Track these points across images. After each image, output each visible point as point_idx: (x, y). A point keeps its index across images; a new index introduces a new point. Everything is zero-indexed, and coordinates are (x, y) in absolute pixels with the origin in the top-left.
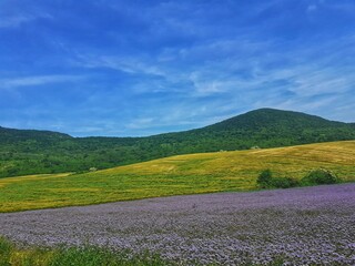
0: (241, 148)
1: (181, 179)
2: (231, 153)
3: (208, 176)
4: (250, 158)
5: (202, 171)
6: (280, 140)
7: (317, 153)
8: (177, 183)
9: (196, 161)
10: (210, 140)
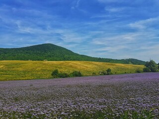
0: (38, 60)
1: (8, 72)
2: (35, 61)
3: (24, 72)
4: (45, 64)
5: (21, 69)
6: (55, 58)
7: (72, 64)
8: (6, 74)
9: (16, 64)
10: (23, 55)
